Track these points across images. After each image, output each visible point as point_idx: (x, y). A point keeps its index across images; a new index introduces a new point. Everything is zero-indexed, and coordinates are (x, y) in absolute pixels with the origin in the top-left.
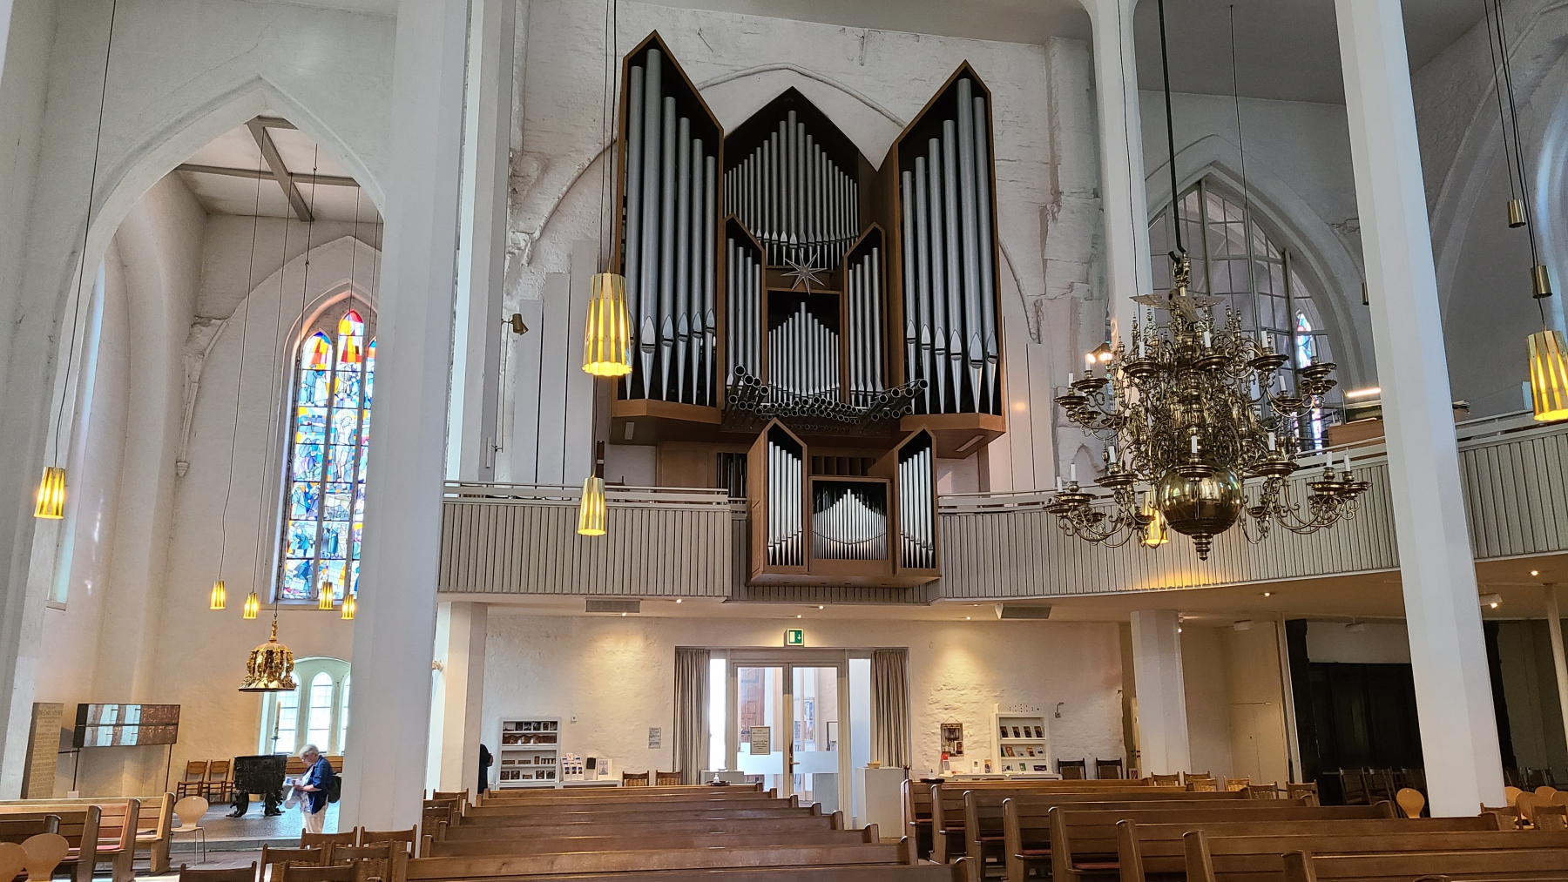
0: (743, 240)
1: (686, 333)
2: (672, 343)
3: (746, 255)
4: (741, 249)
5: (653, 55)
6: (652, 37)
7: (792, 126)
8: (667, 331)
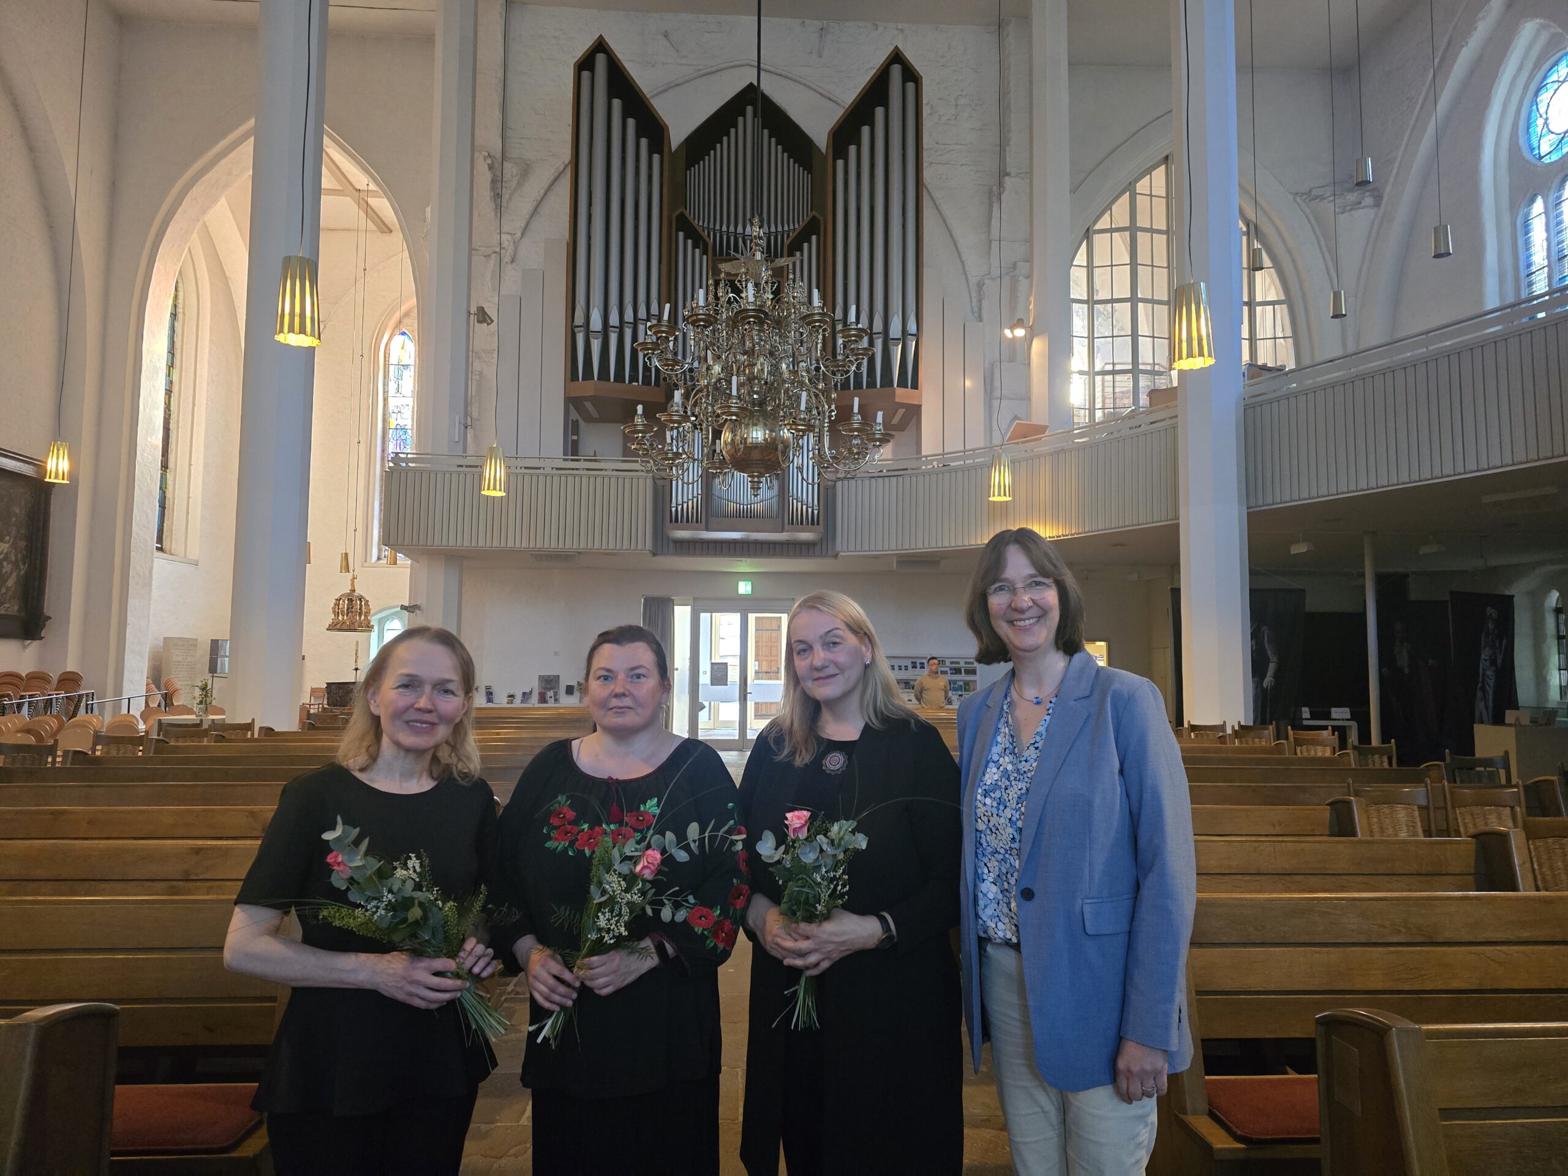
0: (692, 233)
1: (632, 320)
2: (618, 330)
3: (695, 247)
4: (690, 242)
5: (601, 59)
6: (598, 42)
7: (748, 120)
8: (614, 320)
